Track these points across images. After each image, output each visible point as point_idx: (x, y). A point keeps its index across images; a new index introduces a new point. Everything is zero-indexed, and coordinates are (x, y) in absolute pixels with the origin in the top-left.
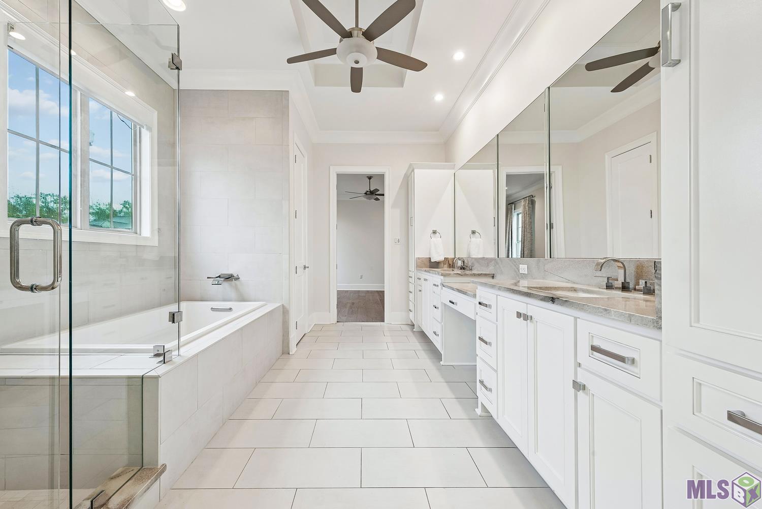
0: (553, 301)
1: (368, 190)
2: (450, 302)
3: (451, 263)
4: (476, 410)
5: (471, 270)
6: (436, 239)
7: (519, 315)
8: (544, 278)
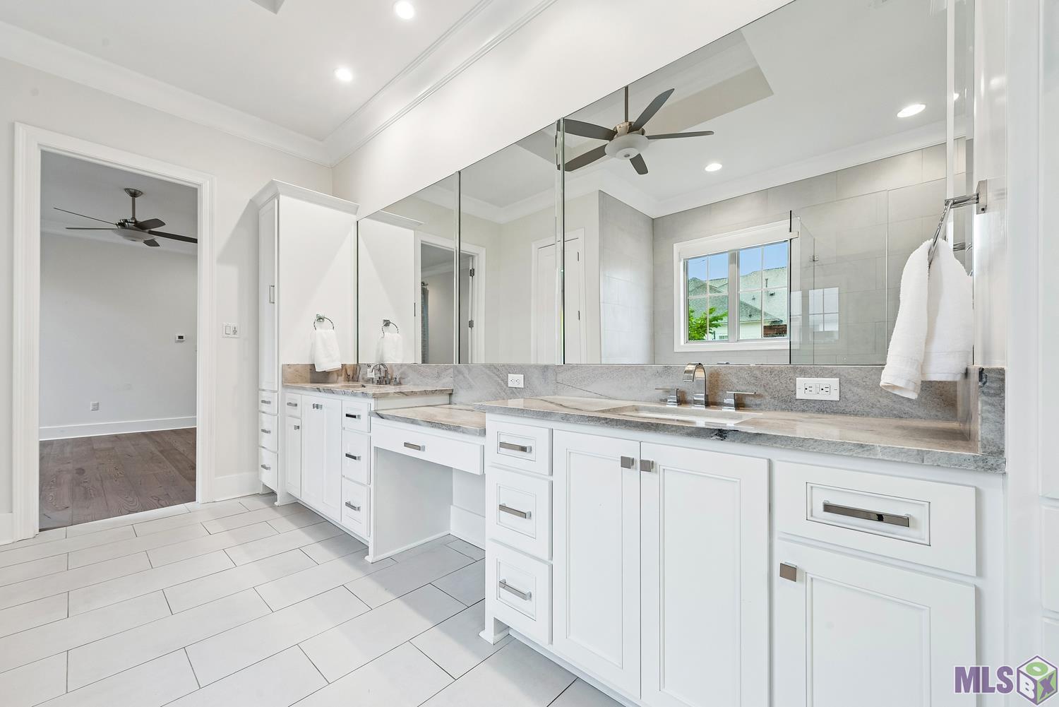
0: (721, 436)
1: (129, 217)
2: (406, 445)
3: (350, 372)
4: (481, 634)
5: (400, 384)
6: (324, 331)
7: (627, 463)
8: (555, 394)
